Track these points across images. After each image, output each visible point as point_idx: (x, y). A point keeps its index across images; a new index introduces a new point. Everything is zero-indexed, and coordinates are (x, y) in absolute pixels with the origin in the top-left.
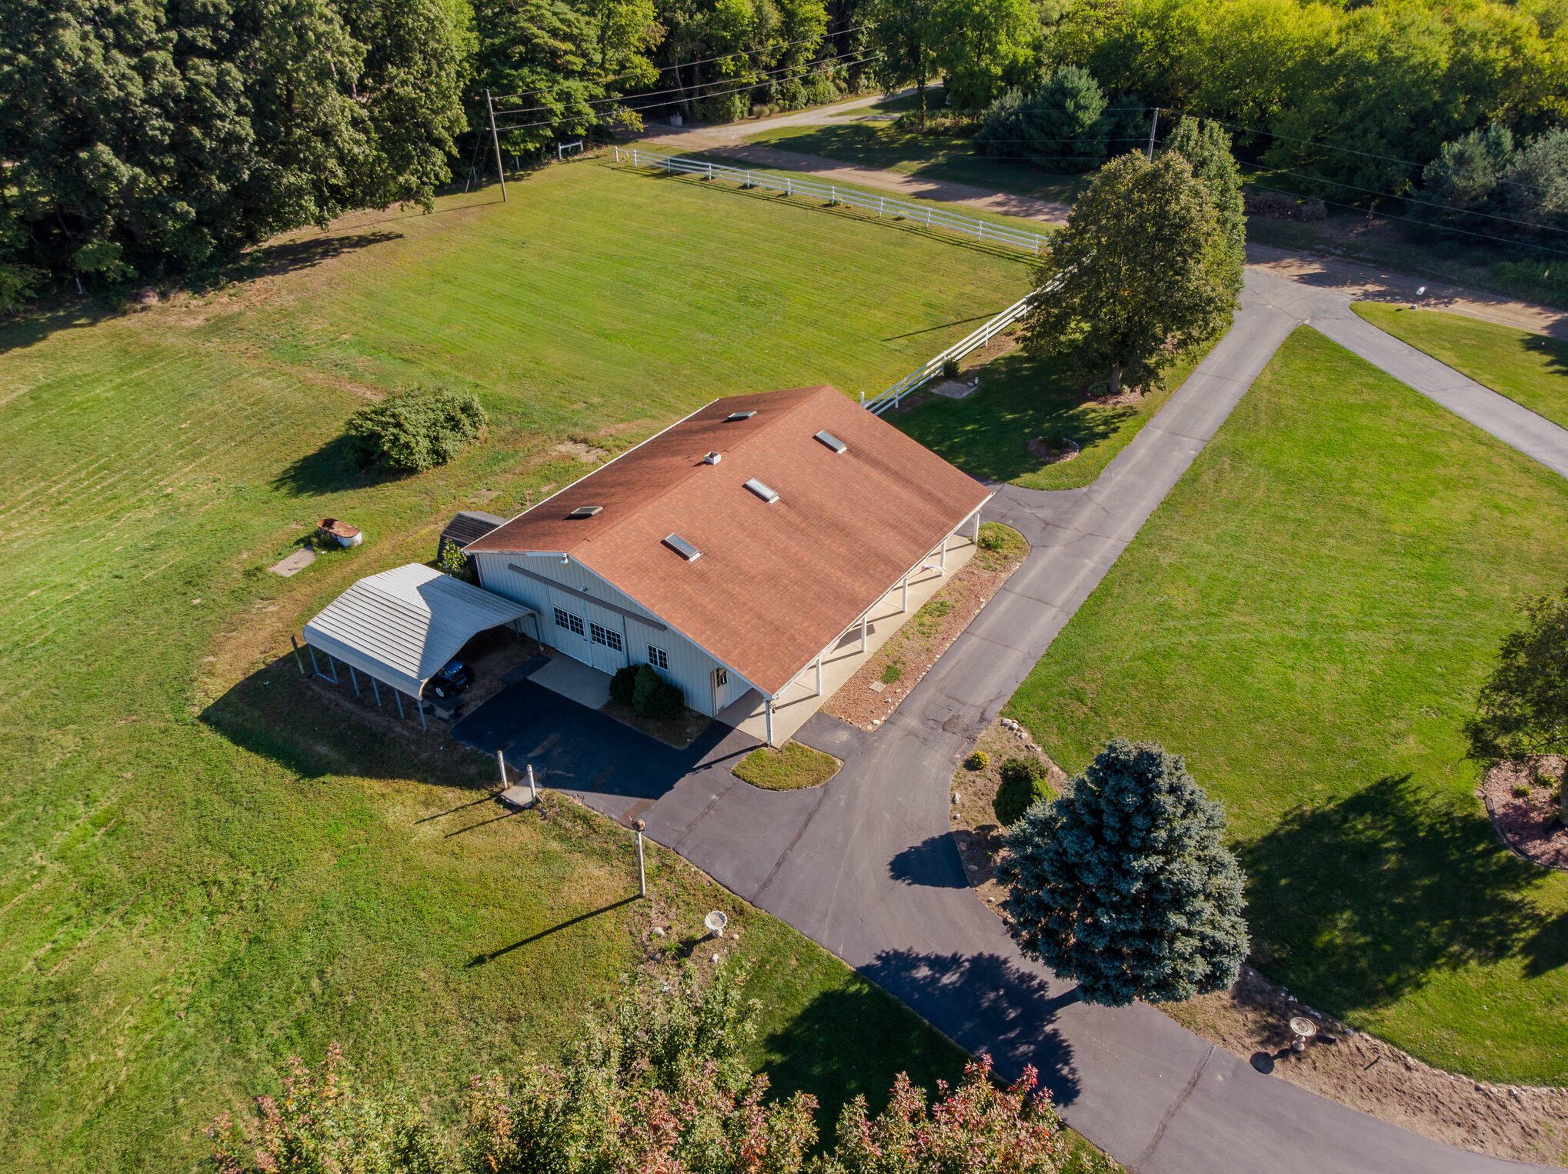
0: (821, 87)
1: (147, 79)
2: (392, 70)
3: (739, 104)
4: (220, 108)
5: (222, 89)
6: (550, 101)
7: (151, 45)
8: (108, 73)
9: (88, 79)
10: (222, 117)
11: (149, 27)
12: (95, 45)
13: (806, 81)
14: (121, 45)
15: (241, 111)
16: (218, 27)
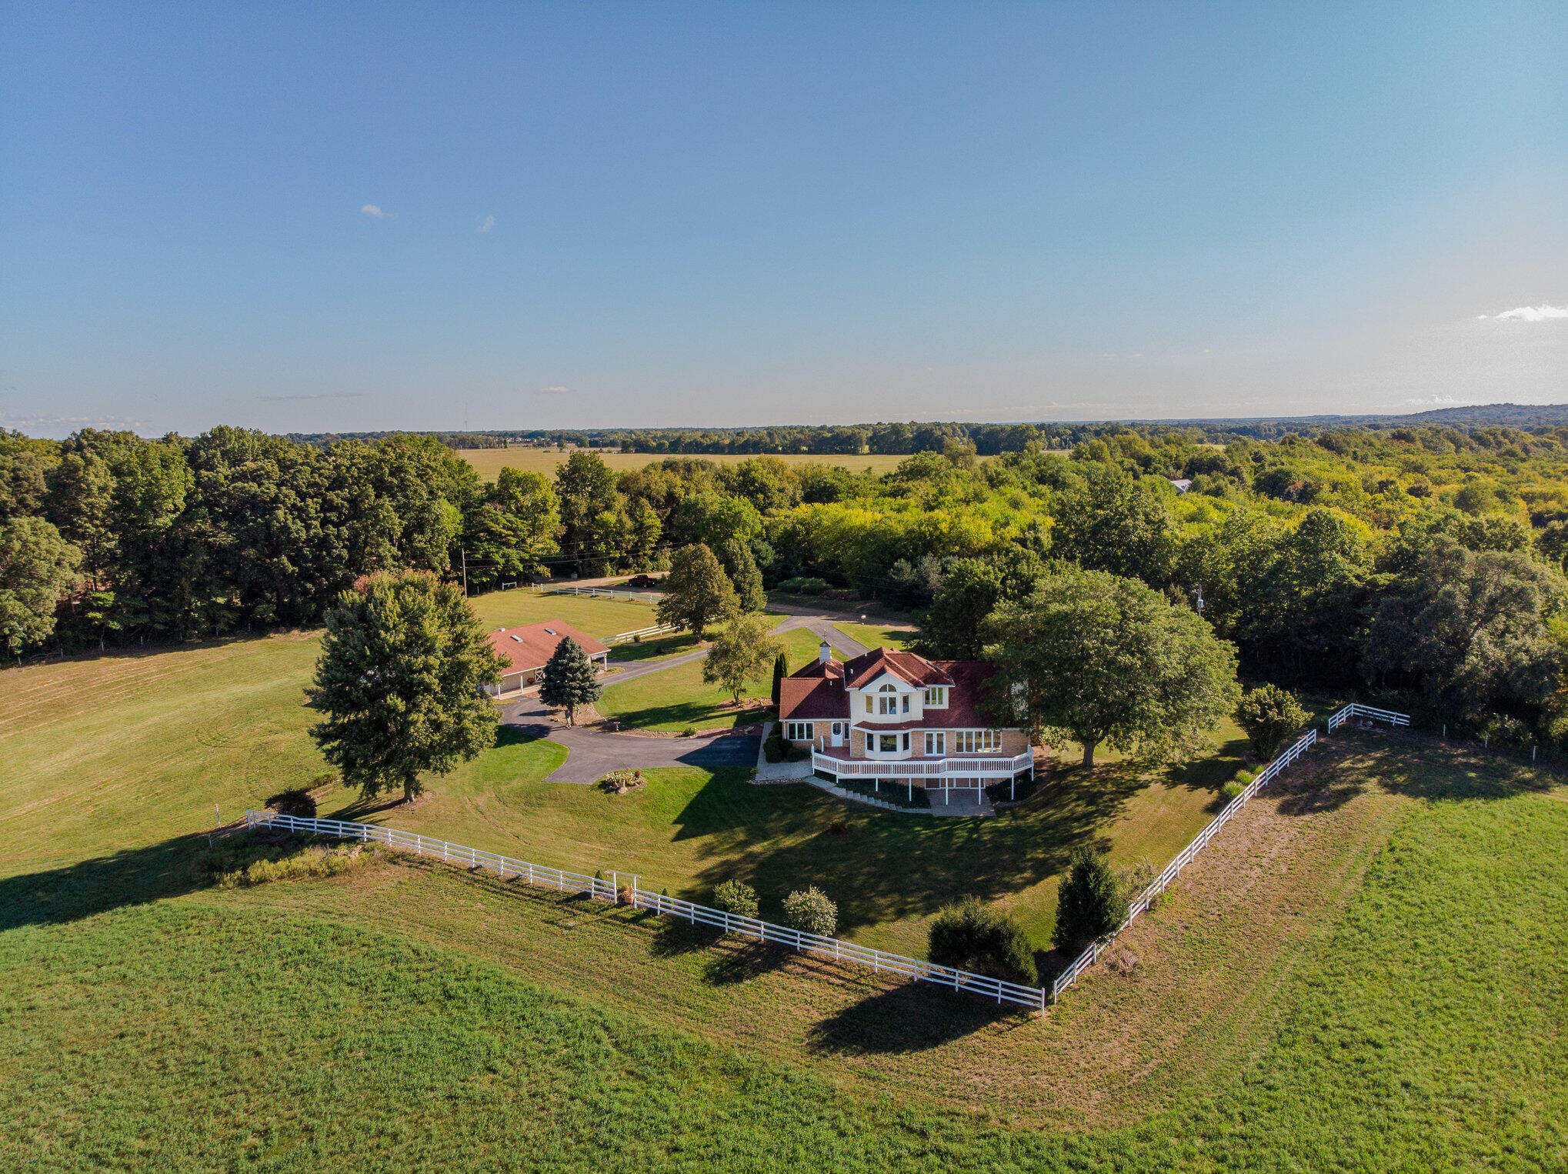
0: (661, 562)
1: (308, 531)
2: (416, 536)
3: (608, 567)
4: (336, 544)
5: (338, 537)
6: (497, 557)
7: (312, 518)
8: (294, 528)
9: (285, 529)
10: (336, 548)
11: (313, 511)
12: (289, 517)
13: (652, 558)
14: (299, 517)
15: (345, 547)
16: (340, 513)
